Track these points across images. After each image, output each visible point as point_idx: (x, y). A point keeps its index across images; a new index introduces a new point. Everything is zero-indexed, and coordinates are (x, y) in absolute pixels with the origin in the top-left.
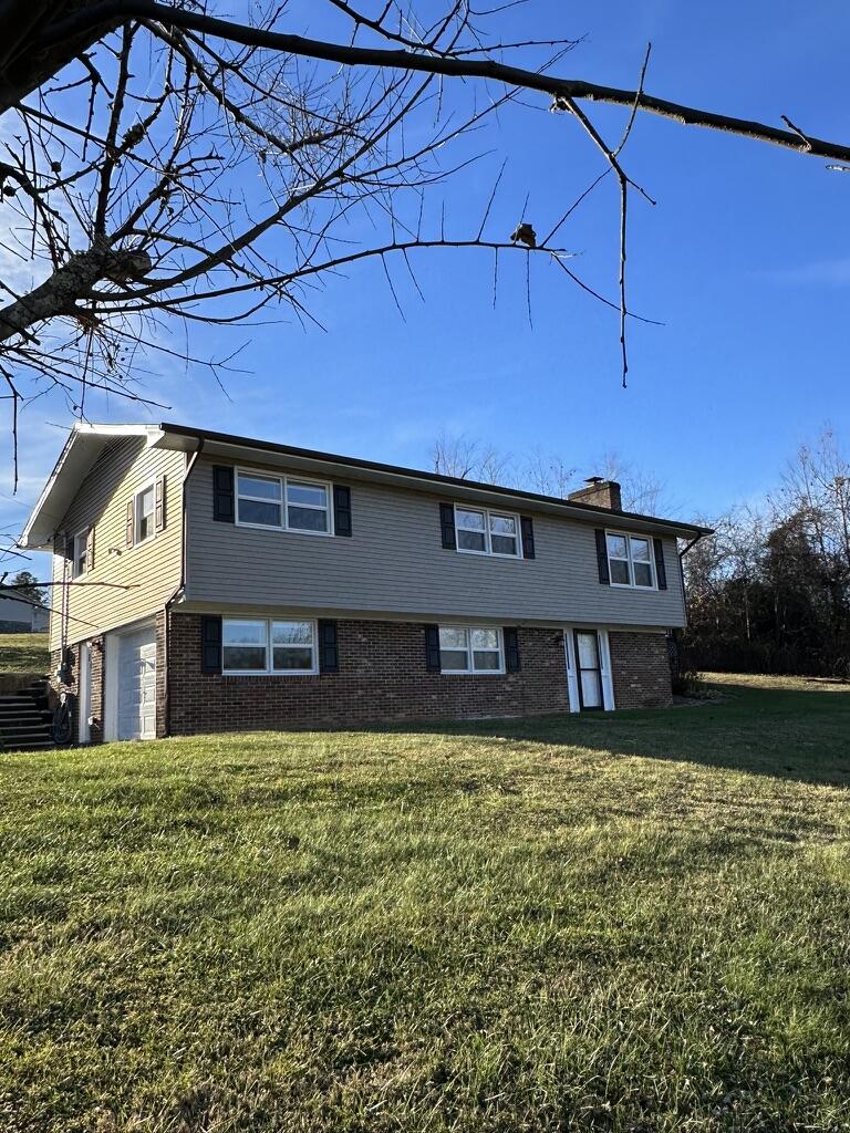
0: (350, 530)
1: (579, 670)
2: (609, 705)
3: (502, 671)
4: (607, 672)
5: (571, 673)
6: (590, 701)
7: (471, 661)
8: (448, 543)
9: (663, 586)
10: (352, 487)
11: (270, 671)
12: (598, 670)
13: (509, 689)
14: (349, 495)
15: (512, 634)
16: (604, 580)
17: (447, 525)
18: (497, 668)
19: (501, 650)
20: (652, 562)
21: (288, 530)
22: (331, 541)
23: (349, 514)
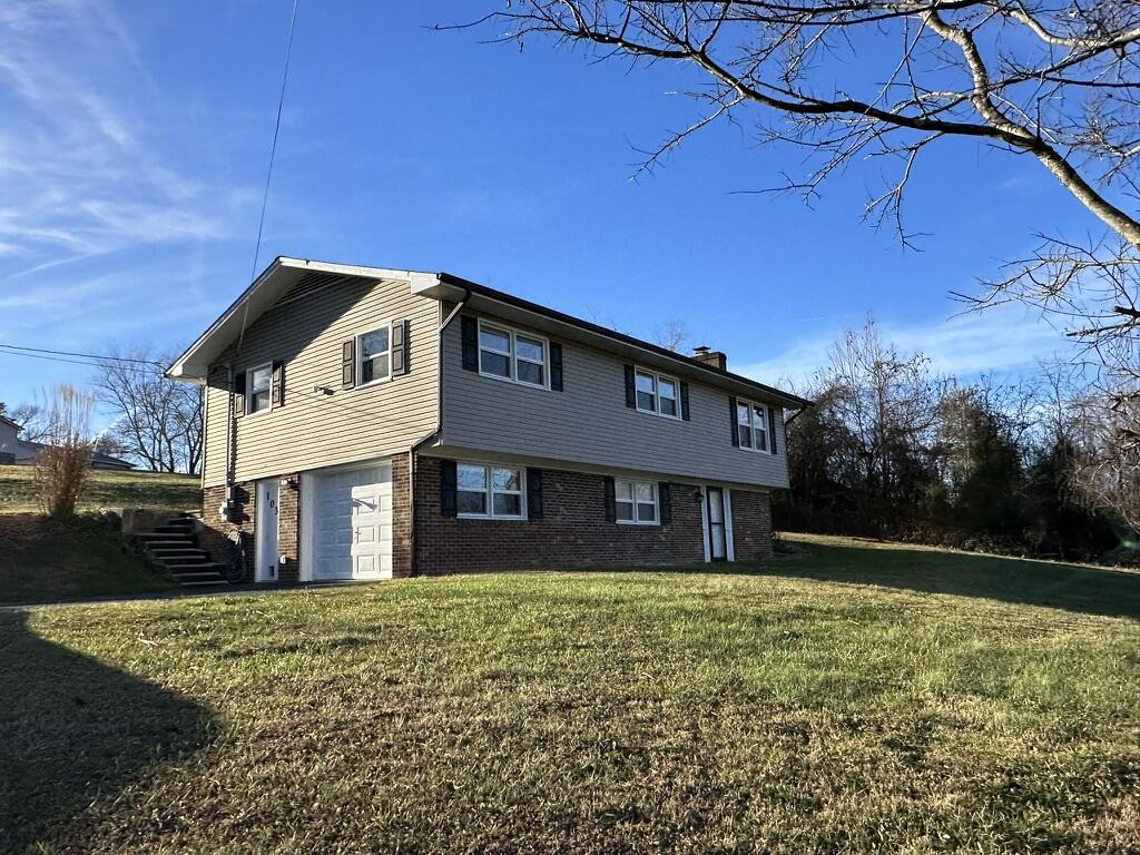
0: (561, 385)
1: (710, 524)
2: (731, 557)
3: (657, 522)
4: (729, 526)
5: (705, 526)
6: (717, 554)
7: (636, 513)
8: (630, 403)
9: (774, 451)
10: (564, 345)
11: (491, 515)
12: (722, 524)
13: (663, 539)
14: (561, 352)
15: (665, 489)
16: (735, 443)
17: (630, 386)
18: (652, 519)
19: (656, 502)
20: (767, 429)
21: (517, 382)
22: (547, 394)
23: (561, 369)
